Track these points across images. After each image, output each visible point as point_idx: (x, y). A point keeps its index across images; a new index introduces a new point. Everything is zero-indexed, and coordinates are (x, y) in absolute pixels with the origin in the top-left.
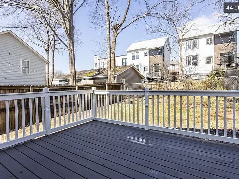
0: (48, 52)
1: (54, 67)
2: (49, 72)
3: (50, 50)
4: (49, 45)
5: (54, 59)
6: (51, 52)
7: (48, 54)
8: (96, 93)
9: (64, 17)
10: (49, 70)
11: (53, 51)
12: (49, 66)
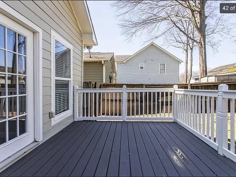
0: (187, 52)
1: (192, 65)
2: (187, 71)
3: (189, 48)
4: (187, 45)
5: (192, 58)
6: (189, 51)
7: (187, 53)
8: (176, 92)
9: (193, 11)
10: (187, 69)
11: (192, 49)
12: (187, 65)
